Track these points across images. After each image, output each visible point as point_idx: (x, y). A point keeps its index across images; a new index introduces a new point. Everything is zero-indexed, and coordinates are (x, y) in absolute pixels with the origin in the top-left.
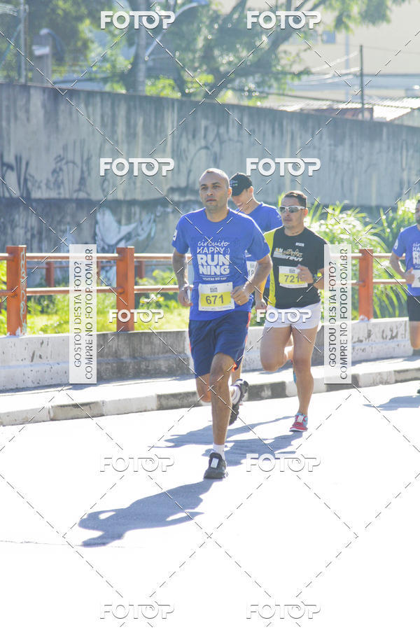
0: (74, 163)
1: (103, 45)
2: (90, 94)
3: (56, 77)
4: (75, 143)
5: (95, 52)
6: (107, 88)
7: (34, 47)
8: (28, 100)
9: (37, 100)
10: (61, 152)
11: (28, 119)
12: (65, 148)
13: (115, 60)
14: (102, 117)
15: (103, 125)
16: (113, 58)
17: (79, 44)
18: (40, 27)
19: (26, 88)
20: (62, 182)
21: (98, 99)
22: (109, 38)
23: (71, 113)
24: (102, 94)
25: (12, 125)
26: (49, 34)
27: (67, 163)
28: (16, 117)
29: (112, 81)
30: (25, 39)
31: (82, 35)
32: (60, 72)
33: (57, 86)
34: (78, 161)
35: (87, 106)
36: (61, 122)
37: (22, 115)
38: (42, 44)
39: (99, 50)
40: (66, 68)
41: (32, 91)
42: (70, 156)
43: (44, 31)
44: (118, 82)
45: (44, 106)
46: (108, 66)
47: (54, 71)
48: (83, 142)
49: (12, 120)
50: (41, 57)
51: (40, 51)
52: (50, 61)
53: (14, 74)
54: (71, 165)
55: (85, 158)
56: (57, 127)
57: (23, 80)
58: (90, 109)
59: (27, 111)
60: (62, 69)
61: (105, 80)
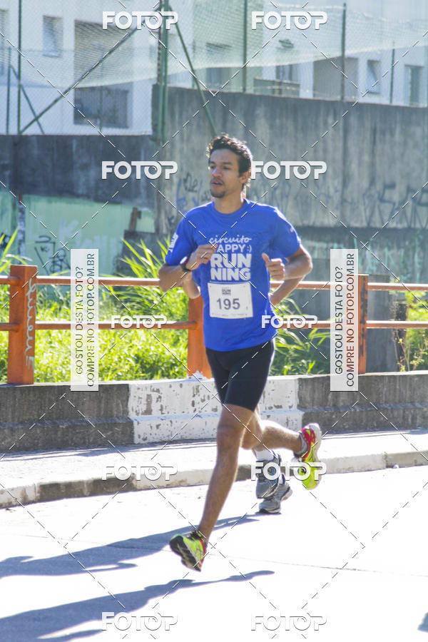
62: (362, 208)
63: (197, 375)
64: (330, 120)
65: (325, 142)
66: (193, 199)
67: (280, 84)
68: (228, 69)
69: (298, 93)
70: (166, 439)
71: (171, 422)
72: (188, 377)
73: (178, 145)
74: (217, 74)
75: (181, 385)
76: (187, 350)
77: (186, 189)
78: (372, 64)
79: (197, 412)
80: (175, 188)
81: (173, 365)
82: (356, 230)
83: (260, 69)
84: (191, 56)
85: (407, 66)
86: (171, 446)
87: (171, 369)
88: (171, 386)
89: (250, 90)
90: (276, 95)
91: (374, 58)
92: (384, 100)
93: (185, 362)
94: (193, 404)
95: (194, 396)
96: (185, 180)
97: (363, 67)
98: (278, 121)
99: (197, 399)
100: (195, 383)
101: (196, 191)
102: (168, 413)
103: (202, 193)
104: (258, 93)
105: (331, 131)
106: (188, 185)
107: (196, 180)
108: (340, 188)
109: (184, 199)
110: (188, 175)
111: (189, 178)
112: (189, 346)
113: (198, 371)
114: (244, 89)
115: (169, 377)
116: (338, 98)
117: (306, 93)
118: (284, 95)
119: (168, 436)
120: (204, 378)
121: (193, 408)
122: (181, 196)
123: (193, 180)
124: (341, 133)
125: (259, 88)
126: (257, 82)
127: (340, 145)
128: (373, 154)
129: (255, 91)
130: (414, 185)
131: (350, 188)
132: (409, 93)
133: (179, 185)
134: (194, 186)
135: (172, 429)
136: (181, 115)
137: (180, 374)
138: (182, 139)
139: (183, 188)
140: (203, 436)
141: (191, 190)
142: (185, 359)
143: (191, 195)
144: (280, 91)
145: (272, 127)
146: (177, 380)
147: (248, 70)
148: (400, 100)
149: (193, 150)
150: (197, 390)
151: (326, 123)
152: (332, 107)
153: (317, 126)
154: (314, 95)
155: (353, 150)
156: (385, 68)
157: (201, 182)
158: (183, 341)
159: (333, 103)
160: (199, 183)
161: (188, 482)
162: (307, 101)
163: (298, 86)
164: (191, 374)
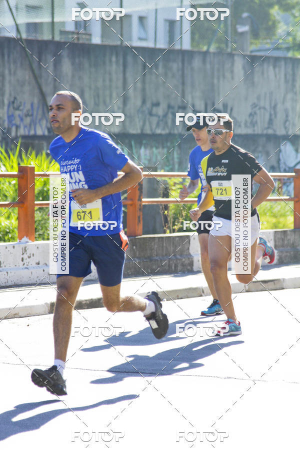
0: (264, 108)
1: (287, 24)
2: (277, 59)
3: (253, 47)
4: (266, 94)
5: (281, 29)
6: (290, 54)
7: (238, 26)
8: (233, 64)
9: (239, 64)
10: (256, 101)
11: (233, 78)
12: (259, 98)
13: (295, 35)
14: (285, 75)
15: (286, 81)
16: (294, 33)
17: (270, 23)
18: (243, 12)
19: (231, 55)
20: (256, 122)
21: (283, 63)
22: (291, 19)
23: (263, 73)
24: (286, 59)
25: (221, 82)
26: (249, 17)
27: (260, 108)
28: (224, 76)
29: (294, 50)
30: (232, 21)
31: (272, 18)
32: (256, 44)
33: (254, 54)
34: (268, 107)
35: (274, 67)
36: (256, 79)
37: (228, 75)
38: (243, 24)
39: (285, 27)
40: (260, 41)
41: (236, 58)
42: (262, 104)
43: (245, 15)
44: (297, 50)
45: (244, 68)
46: (290, 39)
47: (251, 43)
48: (271, 93)
49: (221, 79)
50: (242, 34)
51: (241, 29)
52: (249, 36)
53: (223, 46)
54: (262, 110)
55: (273, 105)
56: (253, 83)
57: (229, 50)
58: (277, 70)
59: (232, 72)
60: (257, 42)
61: (288, 49)
62: (137, 120)
63: (25, 239)
64: (114, 59)
65: (110, 74)
66: (19, 116)
67: (78, 33)
68: (42, 23)
69: (90, 40)
70: (4, 285)
71: (7, 272)
72: (18, 241)
73: (7, 78)
74: (34, 27)
75: (14, 247)
76: (17, 222)
77: (14, 108)
78: (141, 19)
79: (25, 266)
80: (6, 108)
81: (7, 233)
82: (134, 135)
83: (63, 24)
84: (15, 15)
85: (166, 20)
86: (7, 290)
87: (6, 235)
88: (6, 248)
89: (57, 38)
90: (76, 41)
91: (143, 14)
92: (150, 44)
93: (16, 231)
94: (22, 260)
95: (23, 254)
96: (13, 102)
97: (135, 21)
98: (77, 60)
99: (25, 256)
100: (23, 246)
101: (21, 110)
102: (5, 266)
103: (25, 111)
104: (63, 40)
105: (114, 66)
106: (15, 105)
107: (21, 103)
108: (121, 106)
109: (13, 116)
110: (15, 98)
111: (16, 102)
112: (18, 218)
113: (25, 237)
114: (53, 38)
115: (5, 241)
116: (119, 43)
117: (96, 40)
118: (81, 42)
119: (5, 283)
120: (30, 241)
121: (23, 263)
122: (10, 114)
123: (18, 103)
124: (121, 68)
125: (63, 37)
126: (62, 33)
127: (121, 76)
128: (144, 82)
129: (61, 38)
130: (172, 103)
131: (128, 107)
132: (167, 39)
133: (9, 106)
134: (19, 106)
135: (8, 278)
136: (9, 57)
137: (13, 239)
138: (10, 74)
139: (11, 108)
140: (30, 282)
141: (18, 109)
142: (15, 228)
143: (17, 113)
144: (78, 39)
145: (73, 64)
146: (11, 243)
147: (55, 24)
148: (162, 44)
149: (18, 81)
150: (25, 250)
151: (110, 61)
152: (114, 49)
153: (104, 63)
154: (102, 41)
155: (130, 79)
156: (150, 22)
157: (25, 103)
158: (14, 216)
159: (115, 47)
160: (23, 104)
161: (20, 315)
162: (97, 46)
163: (90, 35)
164: (20, 238)
